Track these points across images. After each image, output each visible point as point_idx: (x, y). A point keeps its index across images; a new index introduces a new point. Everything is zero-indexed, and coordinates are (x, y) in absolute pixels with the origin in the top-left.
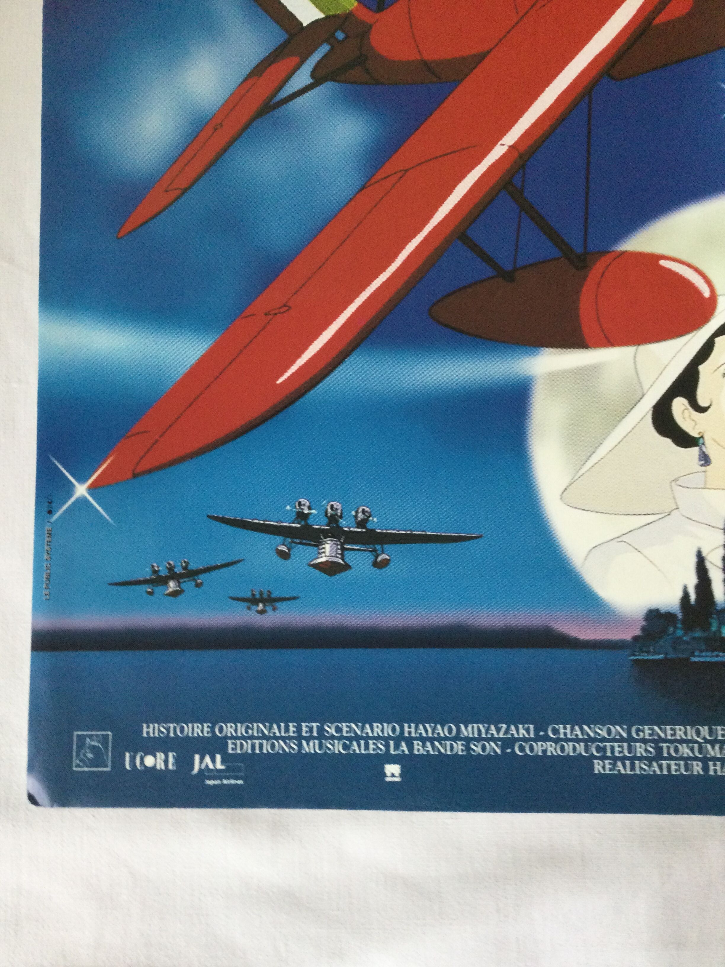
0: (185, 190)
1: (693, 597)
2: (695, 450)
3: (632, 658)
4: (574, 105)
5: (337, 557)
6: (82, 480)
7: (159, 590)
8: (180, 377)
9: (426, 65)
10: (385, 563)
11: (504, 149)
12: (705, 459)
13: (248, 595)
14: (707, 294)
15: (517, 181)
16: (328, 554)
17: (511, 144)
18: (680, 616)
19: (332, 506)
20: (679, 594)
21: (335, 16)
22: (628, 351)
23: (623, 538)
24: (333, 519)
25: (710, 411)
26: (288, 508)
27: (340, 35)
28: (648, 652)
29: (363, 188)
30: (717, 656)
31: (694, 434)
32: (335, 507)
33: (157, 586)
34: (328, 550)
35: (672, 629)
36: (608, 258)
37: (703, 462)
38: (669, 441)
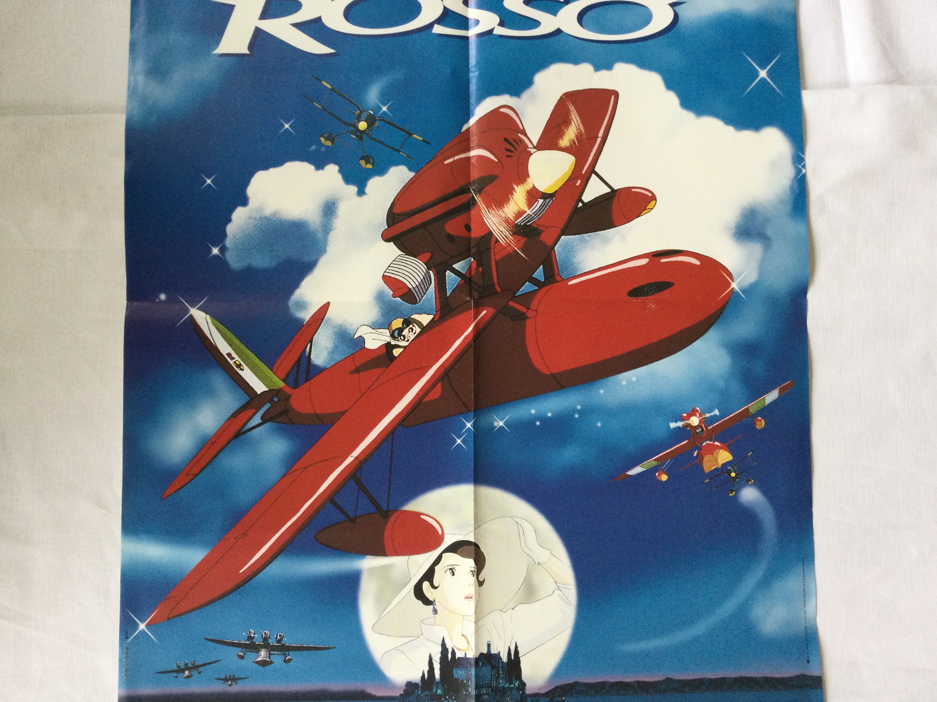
0: (196, 475)
1: (426, 676)
2: (431, 607)
4: (385, 440)
5: (266, 658)
6: (142, 621)
7: (180, 675)
8: (192, 569)
9: (317, 415)
10: (290, 660)
11: (352, 459)
12: (435, 611)
13: (224, 677)
14: (440, 533)
15: (358, 474)
16: (262, 656)
17: (356, 456)
18: (420, 685)
19: (265, 633)
20: (421, 675)
21: (274, 390)
22: (405, 558)
23: (399, 648)
24: (265, 639)
25: (438, 588)
26: (244, 634)
27: (276, 399)
29: (285, 476)
31: (431, 599)
32: (266, 633)
33: (180, 673)
34: (263, 654)
35: (417, 691)
36: (397, 514)
37: (434, 613)
38: (421, 602)
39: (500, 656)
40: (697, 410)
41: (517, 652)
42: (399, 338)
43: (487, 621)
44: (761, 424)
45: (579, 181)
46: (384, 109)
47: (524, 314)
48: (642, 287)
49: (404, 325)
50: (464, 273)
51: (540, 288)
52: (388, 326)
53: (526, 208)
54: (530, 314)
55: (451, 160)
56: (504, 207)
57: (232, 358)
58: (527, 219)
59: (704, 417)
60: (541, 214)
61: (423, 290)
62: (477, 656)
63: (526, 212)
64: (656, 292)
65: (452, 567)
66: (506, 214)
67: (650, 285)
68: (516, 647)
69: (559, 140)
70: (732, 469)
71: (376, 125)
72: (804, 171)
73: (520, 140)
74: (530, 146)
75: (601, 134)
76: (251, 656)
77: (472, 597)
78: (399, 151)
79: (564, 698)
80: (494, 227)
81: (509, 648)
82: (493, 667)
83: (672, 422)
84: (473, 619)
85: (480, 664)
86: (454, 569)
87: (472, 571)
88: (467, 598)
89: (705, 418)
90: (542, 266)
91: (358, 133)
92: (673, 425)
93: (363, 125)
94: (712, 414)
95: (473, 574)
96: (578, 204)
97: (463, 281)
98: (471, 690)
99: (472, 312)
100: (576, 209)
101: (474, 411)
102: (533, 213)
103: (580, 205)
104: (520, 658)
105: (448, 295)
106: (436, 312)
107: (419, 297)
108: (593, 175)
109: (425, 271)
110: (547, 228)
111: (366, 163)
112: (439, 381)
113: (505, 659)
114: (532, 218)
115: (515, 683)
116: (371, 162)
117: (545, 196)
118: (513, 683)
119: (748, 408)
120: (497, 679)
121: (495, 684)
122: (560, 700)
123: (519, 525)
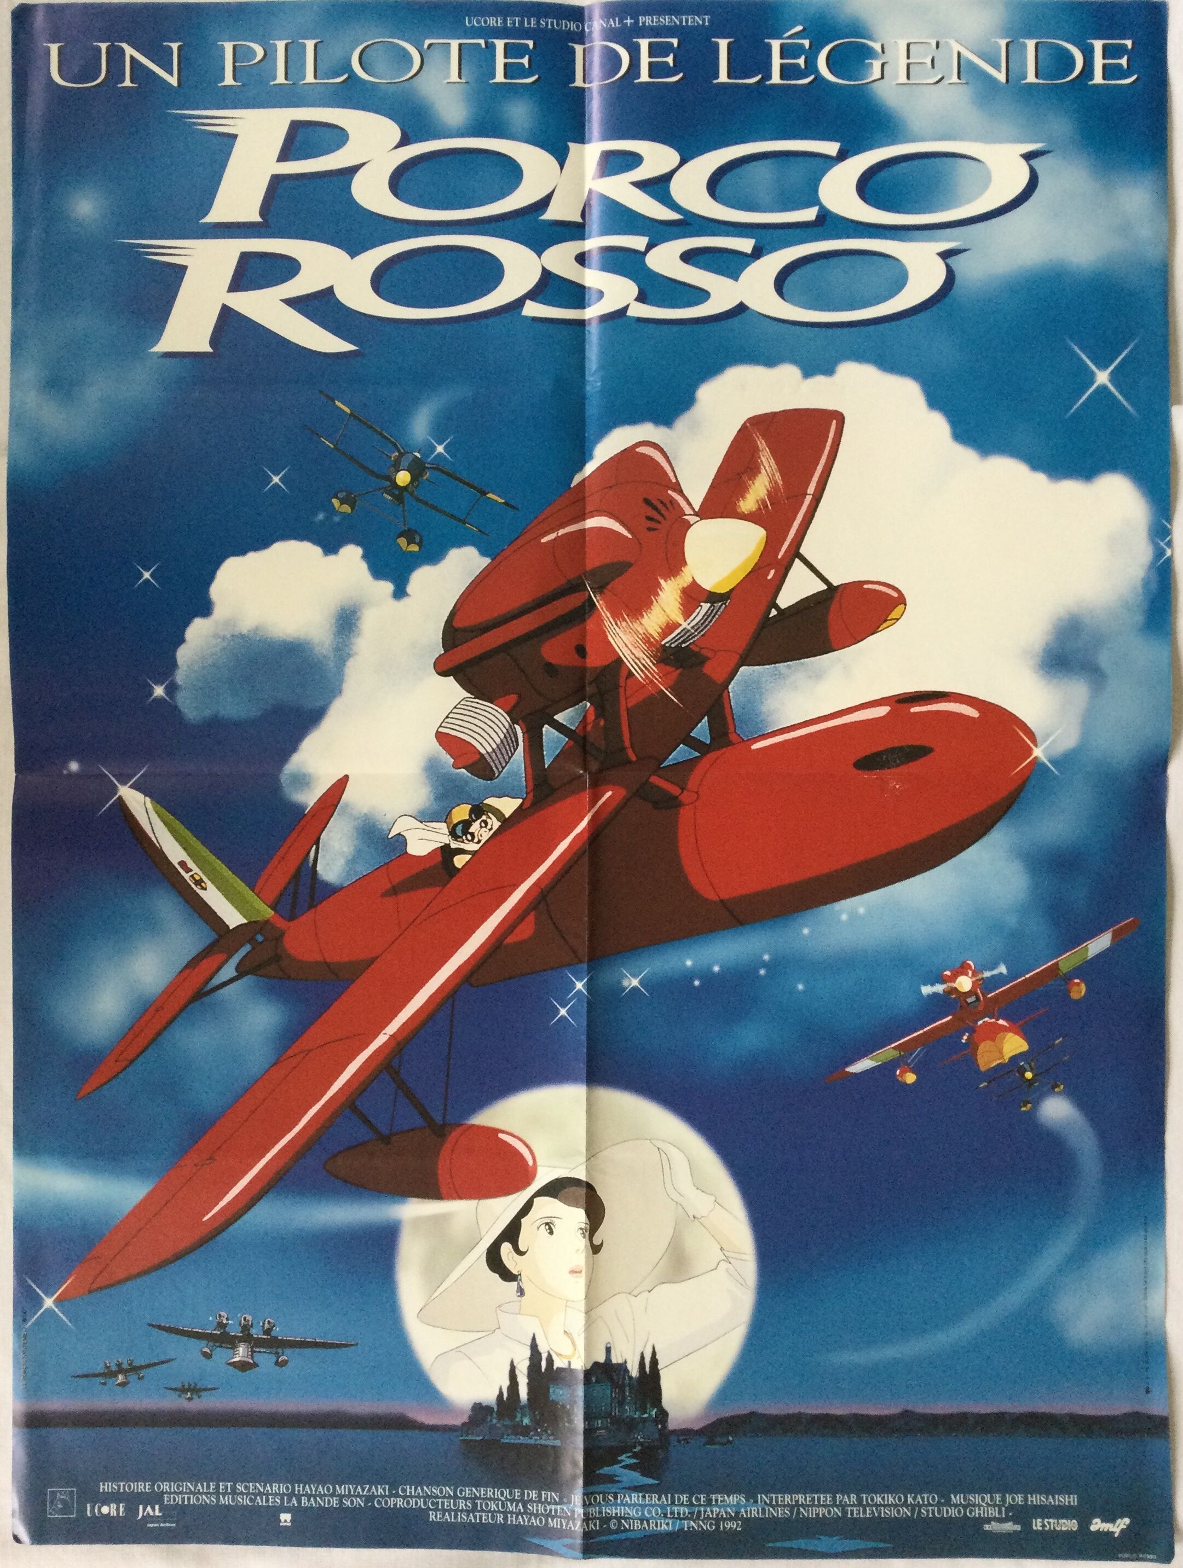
0: (132, 1061)
1: (505, 1395)
2: (514, 1285)
3: (461, 1438)
4: (440, 1007)
5: (248, 1357)
6: (49, 1294)
7: (110, 1381)
8: (126, 1214)
9: (327, 966)
10: (285, 1363)
11: (386, 1038)
12: (521, 1292)
13: (180, 1386)
14: (531, 1163)
15: (395, 1063)
16: (241, 1355)
17: (391, 1033)
18: (496, 1409)
20: (497, 1393)
21: (255, 922)
22: (472, 1204)
23: (461, 1349)
24: (246, 1328)
25: (526, 1255)
26: (211, 1318)
27: (260, 938)
28: (472, 1434)
29: (275, 1064)
30: (519, 1439)
31: (515, 1272)
33: (109, 1378)
34: (242, 1352)
35: (489, 1418)
36: (459, 1130)
37: (519, 1294)
38: (497, 1276)
39: (626, 1367)
40: (969, 964)
41: (654, 1362)
42: (464, 837)
43: (606, 1310)
44: (1079, 990)
45: (772, 572)
46: (440, 449)
47: (676, 798)
48: (878, 754)
49: (473, 816)
50: (573, 728)
51: (703, 754)
52: (444, 816)
53: (680, 619)
54: (685, 797)
55: (552, 536)
56: (642, 616)
57: (188, 870)
58: (681, 637)
59: (980, 976)
60: (706, 630)
61: (504, 758)
62: (588, 1367)
63: (681, 625)
64: (903, 763)
65: (549, 1221)
66: (646, 629)
67: (892, 750)
68: (654, 1353)
69: (739, 501)
70: (1027, 1066)
71: (425, 478)
72: (1169, 553)
73: (671, 502)
74: (688, 510)
75: (811, 489)
76: (221, 1354)
77: (581, 1271)
78: (464, 522)
79: (731, 1438)
80: (625, 650)
81: (642, 1354)
82: (614, 1385)
83: (925, 984)
84: (582, 1306)
85: (594, 1379)
86: (552, 1224)
87: (581, 1229)
88: (572, 1272)
89: (982, 979)
90: (706, 718)
91: (397, 492)
92: (926, 990)
93: (403, 478)
94: (995, 972)
96: (769, 613)
97: (572, 743)
98: (577, 1421)
99: (586, 796)
100: (766, 620)
101: (590, 960)
102: (693, 627)
103: (774, 612)
104: (661, 1372)
105: (546, 766)
106: (527, 793)
107: (497, 768)
108: (797, 560)
109: (507, 725)
110: (716, 652)
111: (409, 544)
112: (532, 911)
113: (634, 1372)
114: (691, 635)
115: (650, 1411)
116: (417, 540)
117: (713, 597)
118: (648, 1411)
119: (1057, 964)
120: (621, 1403)
121: (616, 1412)
122: (724, 1440)
123: (663, 1155)
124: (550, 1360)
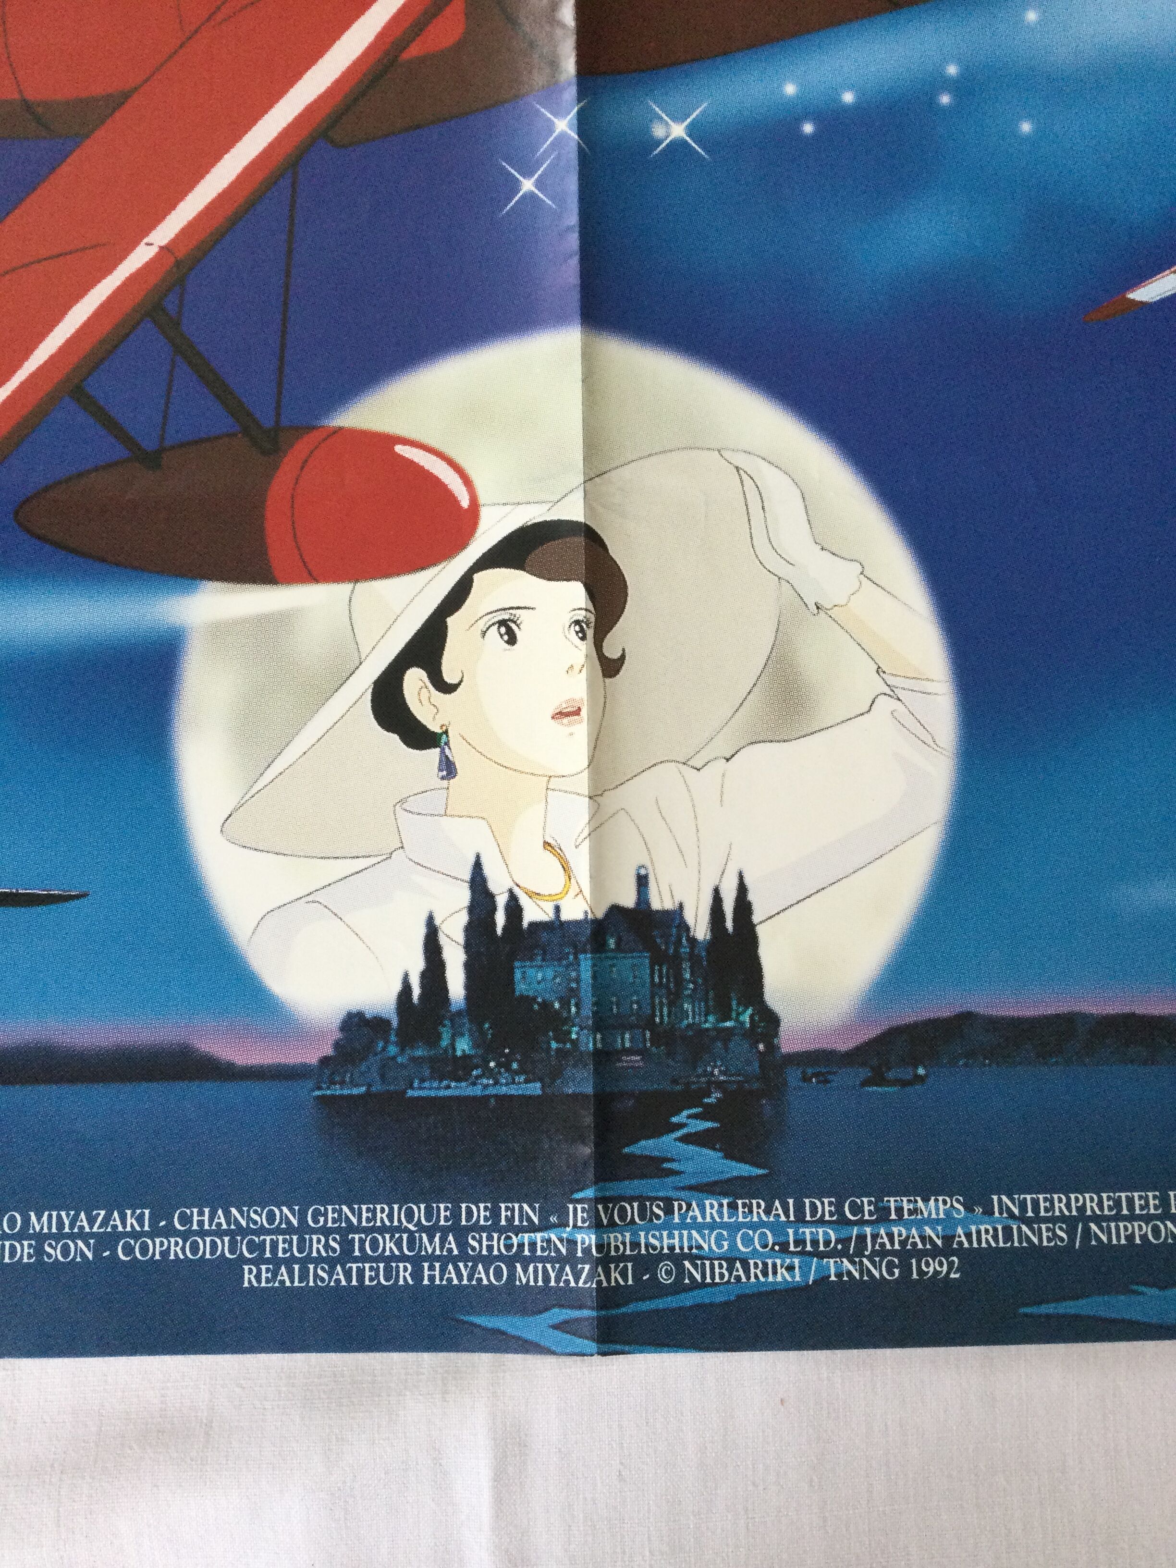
1: (416, 991)
2: (433, 754)
3: (318, 1093)
4: (269, 185)
9: (27, 106)
11: (151, 252)
12: (448, 768)
14: (465, 503)
15: (172, 303)
17: (164, 242)
18: (395, 1023)
20: (397, 987)
22: (339, 591)
23: (317, 897)
25: (459, 690)
28: (342, 1083)
30: (448, 1087)
31: (435, 728)
35: (381, 1044)
36: (313, 437)
37: (445, 773)
38: (396, 737)
41: (743, 906)
43: (635, 795)
62: (600, 914)
65: (506, 617)
68: (742, 889)
77: (579, 709)
79: (921, 1071)
81: (717, 891)
82: (658, 958)
84: (583, 784)
85: (612, 943)
86: (515, 622)
87: (577, 622)
88: (560, 715)
95: (582, 630)
98: (578, 1033)
113: (701, 930)
115: (738, 1014)
118: (734, 1015)
120: (675, 998)
121: (662, 1017)
122: (906, 1074)
123: (744, 476)
124: (514, 909)
